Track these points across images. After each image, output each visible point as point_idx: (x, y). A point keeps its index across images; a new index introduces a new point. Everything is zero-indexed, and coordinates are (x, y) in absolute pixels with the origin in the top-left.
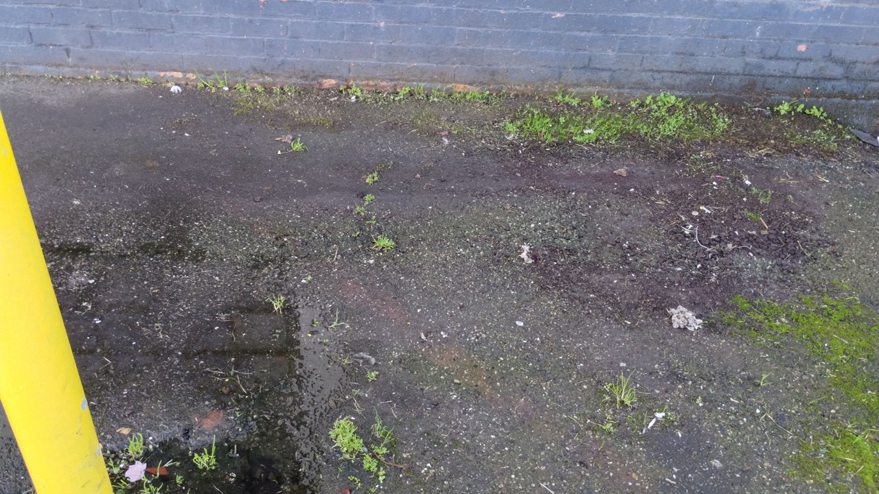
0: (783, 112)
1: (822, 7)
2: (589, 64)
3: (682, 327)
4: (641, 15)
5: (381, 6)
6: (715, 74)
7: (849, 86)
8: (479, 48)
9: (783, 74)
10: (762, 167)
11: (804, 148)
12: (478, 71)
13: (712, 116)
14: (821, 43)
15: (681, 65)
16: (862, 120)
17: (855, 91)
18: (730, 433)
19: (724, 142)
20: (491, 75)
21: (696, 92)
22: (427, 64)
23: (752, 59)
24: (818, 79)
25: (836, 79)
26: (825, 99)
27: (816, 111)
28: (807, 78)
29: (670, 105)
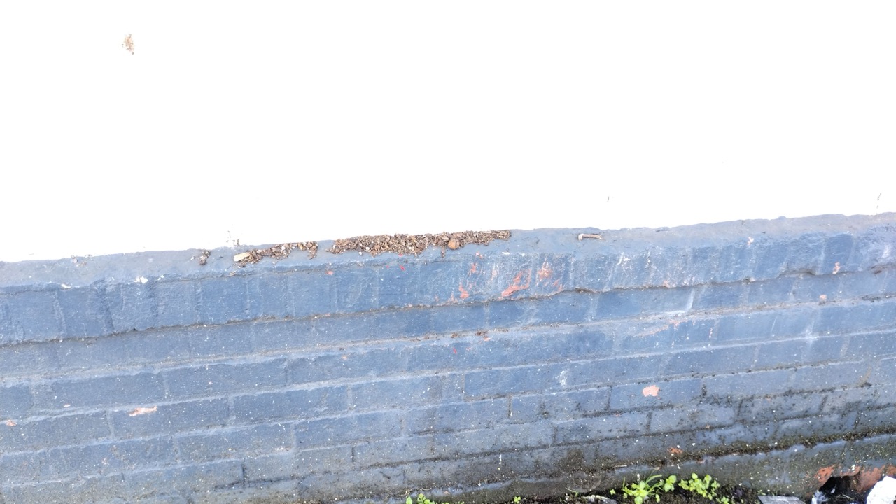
0: (639, 502)
1: (672, 326)
2: (244, 476)
4: (325, 384)
6: (501, 452)
7: (748, 432)
9: (627, 434)
14: (683, 379)
15: (432, 449)
16: (784, 479)
17: (760, 438)
23: (566, 421)
24: (692, 431)
25: (723, 426)
26: (710, 459)
27: (699, 481)
28: (671, 433)
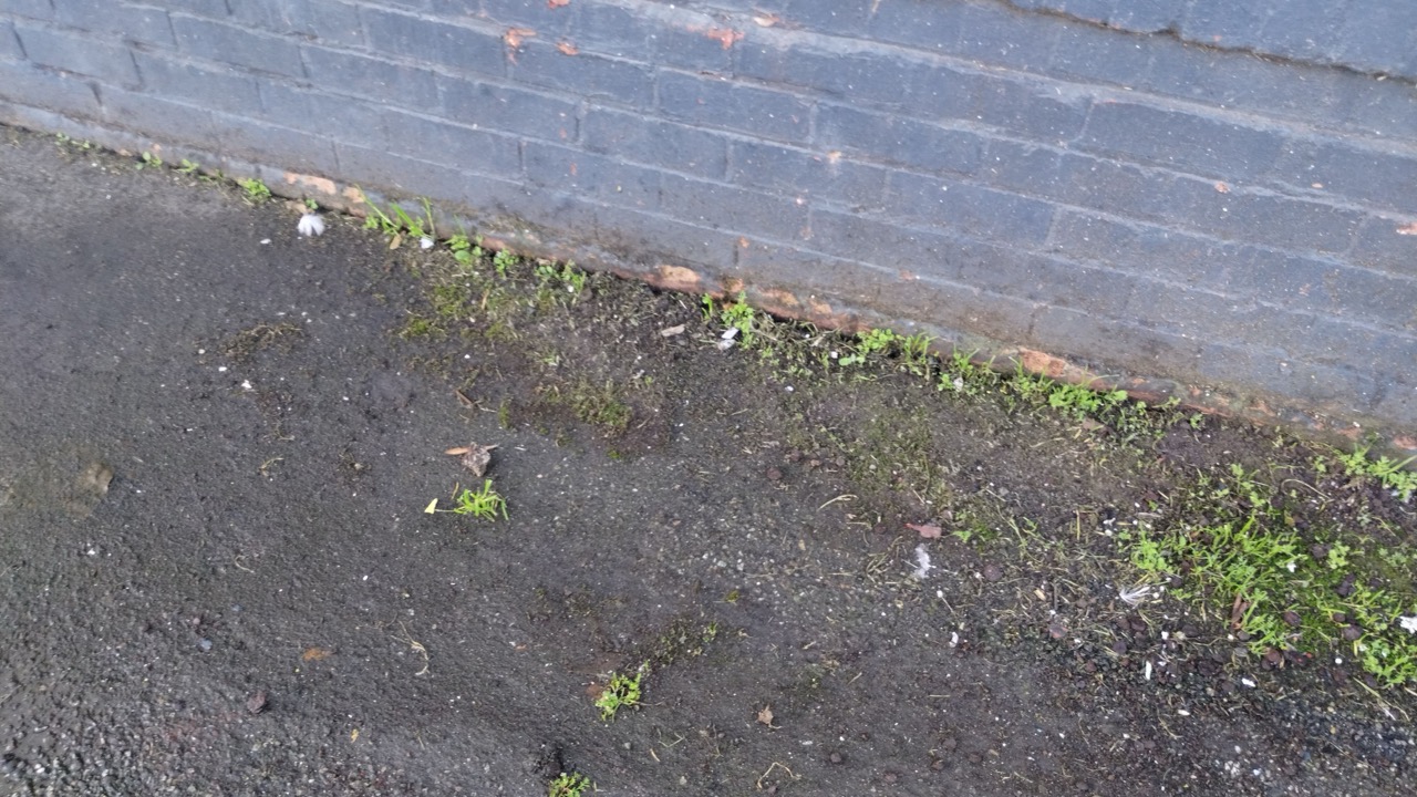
5: (835, 109)
8: (1119, 271)
12: (1105, 330)
20: (1144, 349)
22: (954, 284)
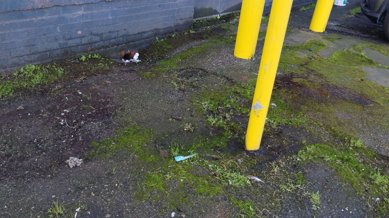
0: (84, 60)
1: (80, 15)
3: (74, 166)
6: (48, 51)
7: (104, 43)
9: (77, 45)
10: (84, 85)
11: (97, 72)
13: (55, 70)
14: (86, 29)
15: (30, 51)
16: (114, 55)
17: (107, 45)
18: (109, 200)
19: (64, 79)
21: (43, 61)
23: (61, 41)
24: (91, 43)
25: (98, 42)
26: (97, 50)
27: (96, 56)
28: (87, 44)
29: (34, 70)
